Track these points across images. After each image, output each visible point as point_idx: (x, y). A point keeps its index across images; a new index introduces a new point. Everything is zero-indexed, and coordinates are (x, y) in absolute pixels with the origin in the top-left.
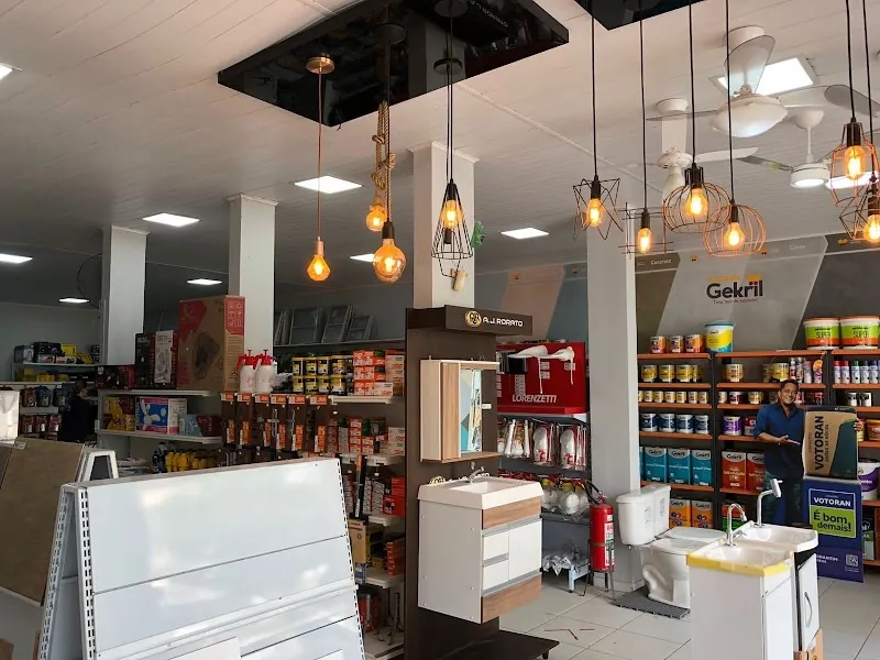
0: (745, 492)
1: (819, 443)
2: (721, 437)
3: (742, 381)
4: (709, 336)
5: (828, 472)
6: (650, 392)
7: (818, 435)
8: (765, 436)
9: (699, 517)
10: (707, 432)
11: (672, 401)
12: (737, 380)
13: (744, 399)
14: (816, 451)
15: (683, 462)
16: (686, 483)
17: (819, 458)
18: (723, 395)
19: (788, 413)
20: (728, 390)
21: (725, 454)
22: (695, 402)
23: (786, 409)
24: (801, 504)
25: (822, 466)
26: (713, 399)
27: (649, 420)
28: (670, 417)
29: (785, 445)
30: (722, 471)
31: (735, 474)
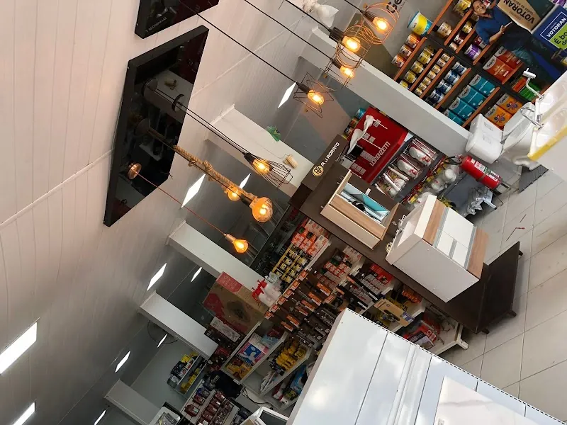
0: (515, 71)
1: (519, 11)
2: (474, 63)
3: (452, 29)
4: (415, 30)
5: (539, 18)
6: (421, 84)
7: (515, 8)
8: (494, 38)
9: (508, 106)
10: (465, 69)
11: (434, 75)
12: (450, 32)
13: (463, 35)
14: (522, 16)
15: (472, 93)
16: (484, 99)
17: (528, 17)
18: (452, 45)
19: (490, 16)
20: (452, 41)
21: (485, 68)
22: (444, 63)
23: (487, 16)
24: (545, 45)
25: (533, 19)
26: (450, 52)
27: (435, 95)
28: (442, 83)
29: (506, 31)
30: (493, 75)
31: (501, 70)
